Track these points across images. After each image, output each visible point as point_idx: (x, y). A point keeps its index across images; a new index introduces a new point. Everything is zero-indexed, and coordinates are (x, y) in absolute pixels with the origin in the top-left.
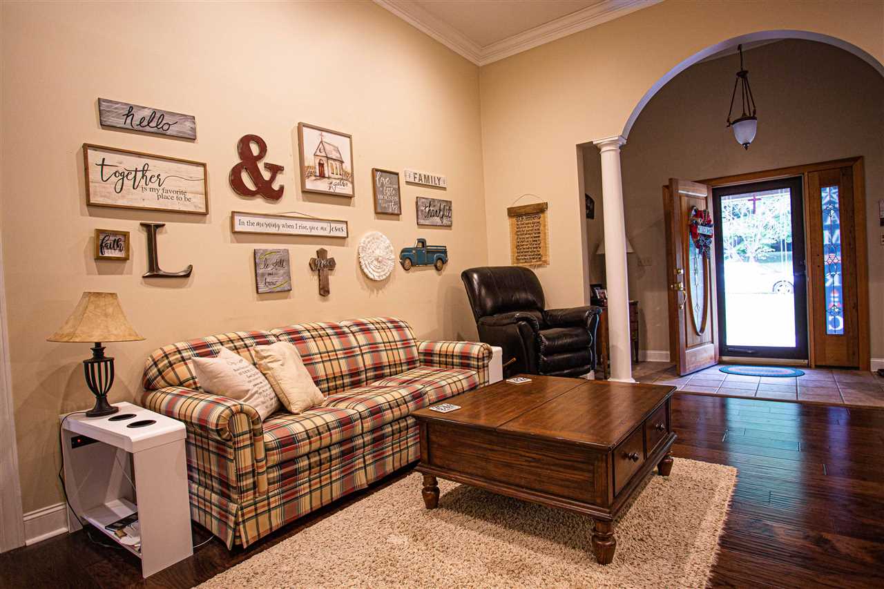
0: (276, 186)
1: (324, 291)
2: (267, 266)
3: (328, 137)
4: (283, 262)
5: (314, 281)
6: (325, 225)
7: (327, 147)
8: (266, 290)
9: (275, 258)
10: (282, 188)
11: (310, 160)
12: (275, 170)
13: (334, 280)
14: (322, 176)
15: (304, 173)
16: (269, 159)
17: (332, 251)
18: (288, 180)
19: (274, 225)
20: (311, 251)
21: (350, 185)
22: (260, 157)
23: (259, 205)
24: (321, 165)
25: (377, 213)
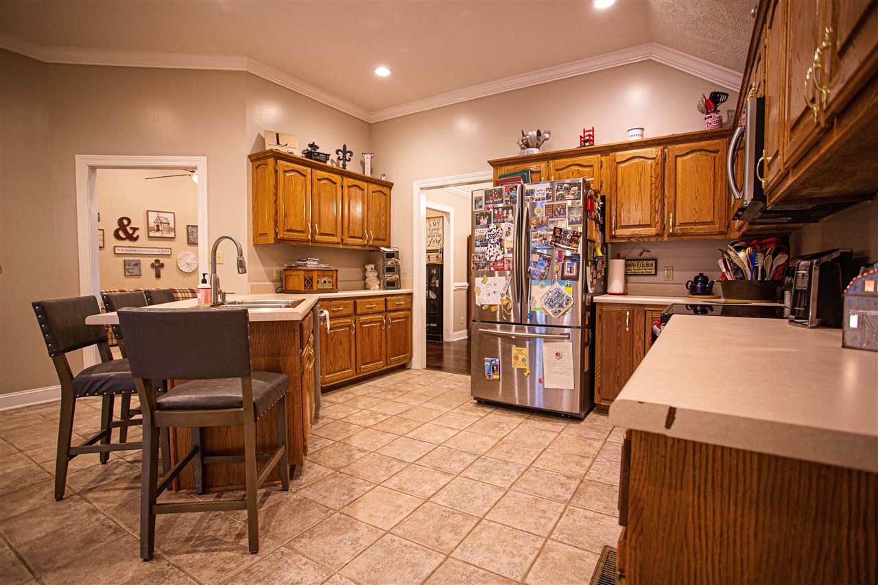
0: (135, 236)
1: (158, 276)
2: (130, 266)
3: (161, 214)
4: (137, 264)
5: (153, 272)
6: (160, 250)
7: (161, 219)
8: (129, 274)
9: (133, 263)
10: (138, 236)
11: (152, 224)
12: (135, 229)
13: (162, 272)
14: (158, 230)
15: (149, 229)
16: (132, 225)
17: (162, 260)
18: (141, 233)
19: (134, 251)
20: (152, 260)
21: (173, 234)
22: (128, 225)
23: (127, 243)
24: (158, 226)
25: (188, 243)
